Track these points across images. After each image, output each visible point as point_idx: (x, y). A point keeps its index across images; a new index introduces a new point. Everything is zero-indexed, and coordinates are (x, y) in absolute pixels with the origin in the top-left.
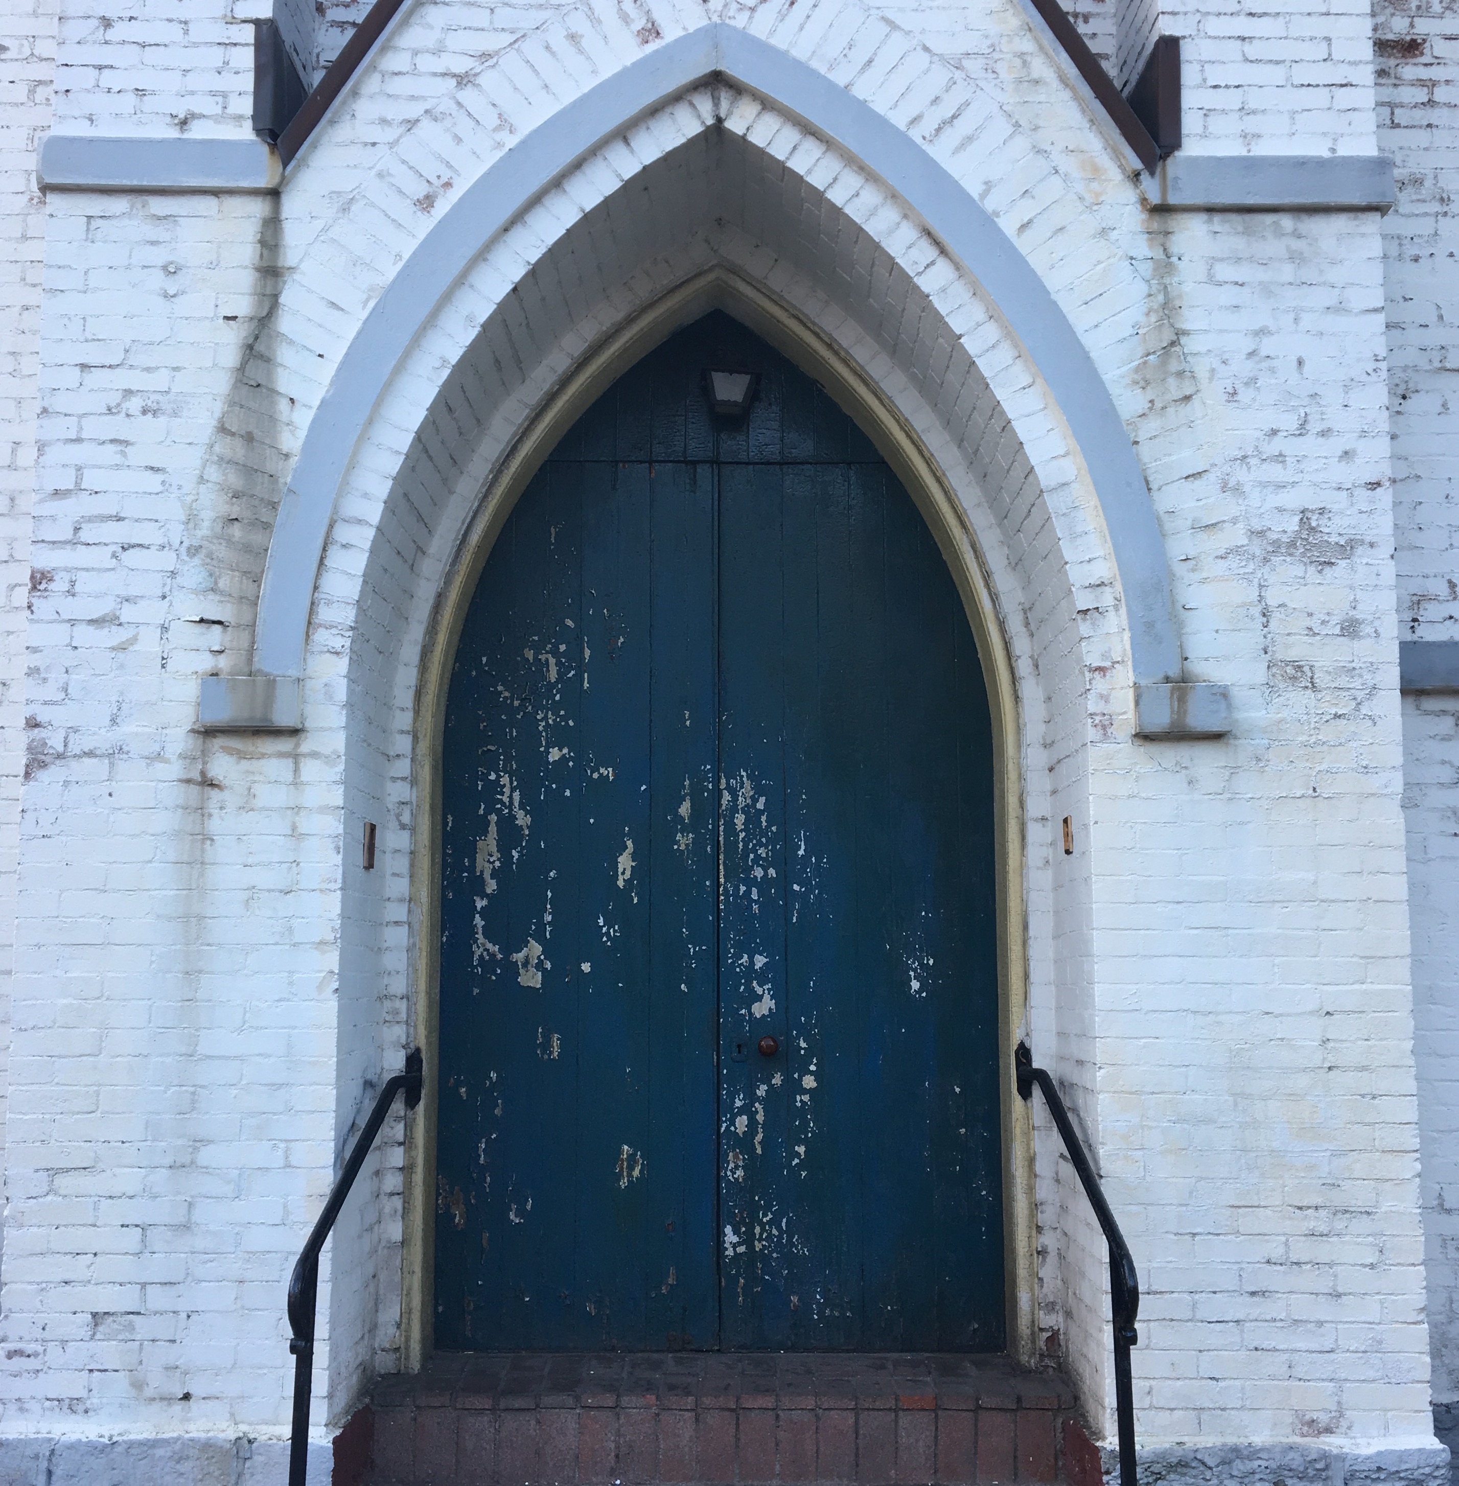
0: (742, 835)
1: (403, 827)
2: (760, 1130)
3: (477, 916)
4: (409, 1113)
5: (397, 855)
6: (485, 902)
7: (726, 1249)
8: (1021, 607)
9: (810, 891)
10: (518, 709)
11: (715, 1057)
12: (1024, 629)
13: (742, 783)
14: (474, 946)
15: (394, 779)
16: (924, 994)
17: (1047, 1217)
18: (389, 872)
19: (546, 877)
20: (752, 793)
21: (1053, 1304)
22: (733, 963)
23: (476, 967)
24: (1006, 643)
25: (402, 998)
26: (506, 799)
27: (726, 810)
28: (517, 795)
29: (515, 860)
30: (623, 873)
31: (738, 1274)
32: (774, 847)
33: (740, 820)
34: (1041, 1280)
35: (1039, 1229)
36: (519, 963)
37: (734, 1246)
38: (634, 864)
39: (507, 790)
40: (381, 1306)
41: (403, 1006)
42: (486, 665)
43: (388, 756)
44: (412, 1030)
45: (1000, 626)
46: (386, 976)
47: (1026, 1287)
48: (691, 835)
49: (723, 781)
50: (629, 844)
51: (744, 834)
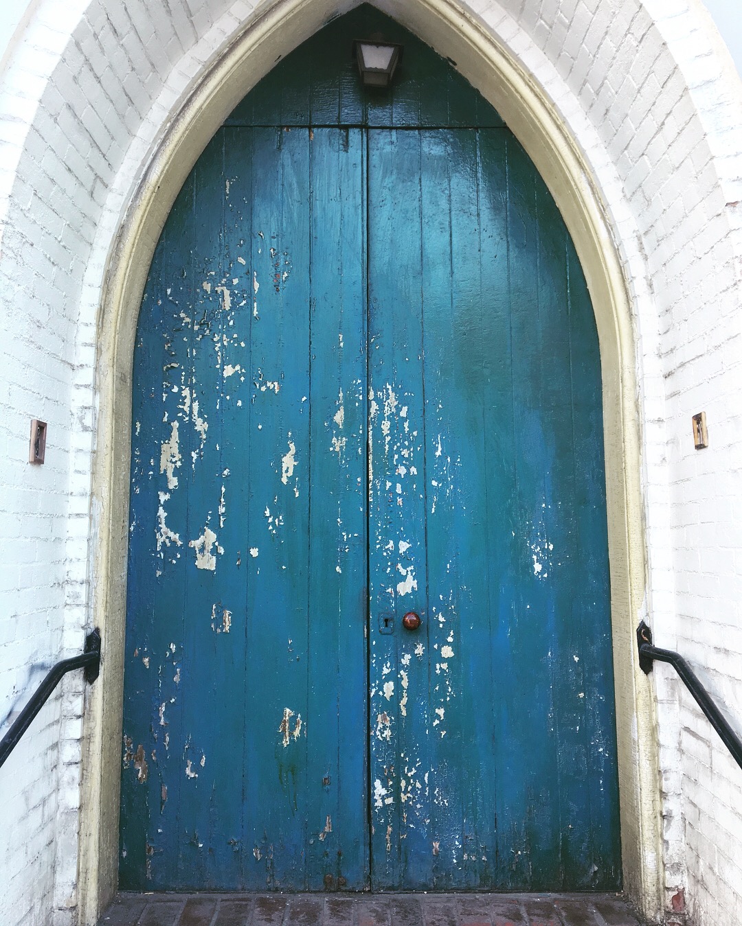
0: (388, 439)
1: (85, 429)
2: (405, 695)
3: (161, 508)
4: (89, 687)
5: (80, 454)
6: (167, 497)
7: (376, 801)
8: (635, 234)
9: (446, 486)
10: (197, 333)
11: (366, 630)
12: (639, 253)
13: (388, 395)
14: (158, 535)
15: (78, 386)
16: (546, 575)
17: (671, 784)
18: (72, 469)
19: (221, 474)
20: (396, 403)
21: (679, 865)
22: (381, 548)
23: (159, 552)
24: (621, 267)
25: (82, 584)
26: (186, 409)
27: (374, 418)
28: (196, 406)
29: (194, 461)
30: (287, 471)
31: (387, 823)
32: (415, 449)
33: (386, 426)
34: (666, 842)
35: (663, 795)
36: (197, 549)
37: (383, 798)
38: (296, 463)
39: (188, 401)
40: (58, 869)
41: (82, 590)
42: (170, 296)
43: (72, 365)
44: (92, 611)
45: (616, 253)
46: (67, 562)
47: (651, 847)
48: (344, 439)
49: (372, 393)
50: (292, 446)
51: (389, 438)
